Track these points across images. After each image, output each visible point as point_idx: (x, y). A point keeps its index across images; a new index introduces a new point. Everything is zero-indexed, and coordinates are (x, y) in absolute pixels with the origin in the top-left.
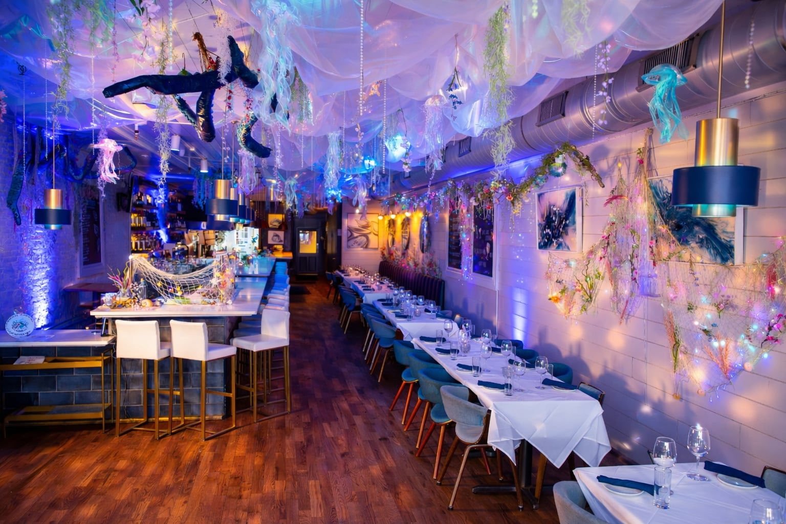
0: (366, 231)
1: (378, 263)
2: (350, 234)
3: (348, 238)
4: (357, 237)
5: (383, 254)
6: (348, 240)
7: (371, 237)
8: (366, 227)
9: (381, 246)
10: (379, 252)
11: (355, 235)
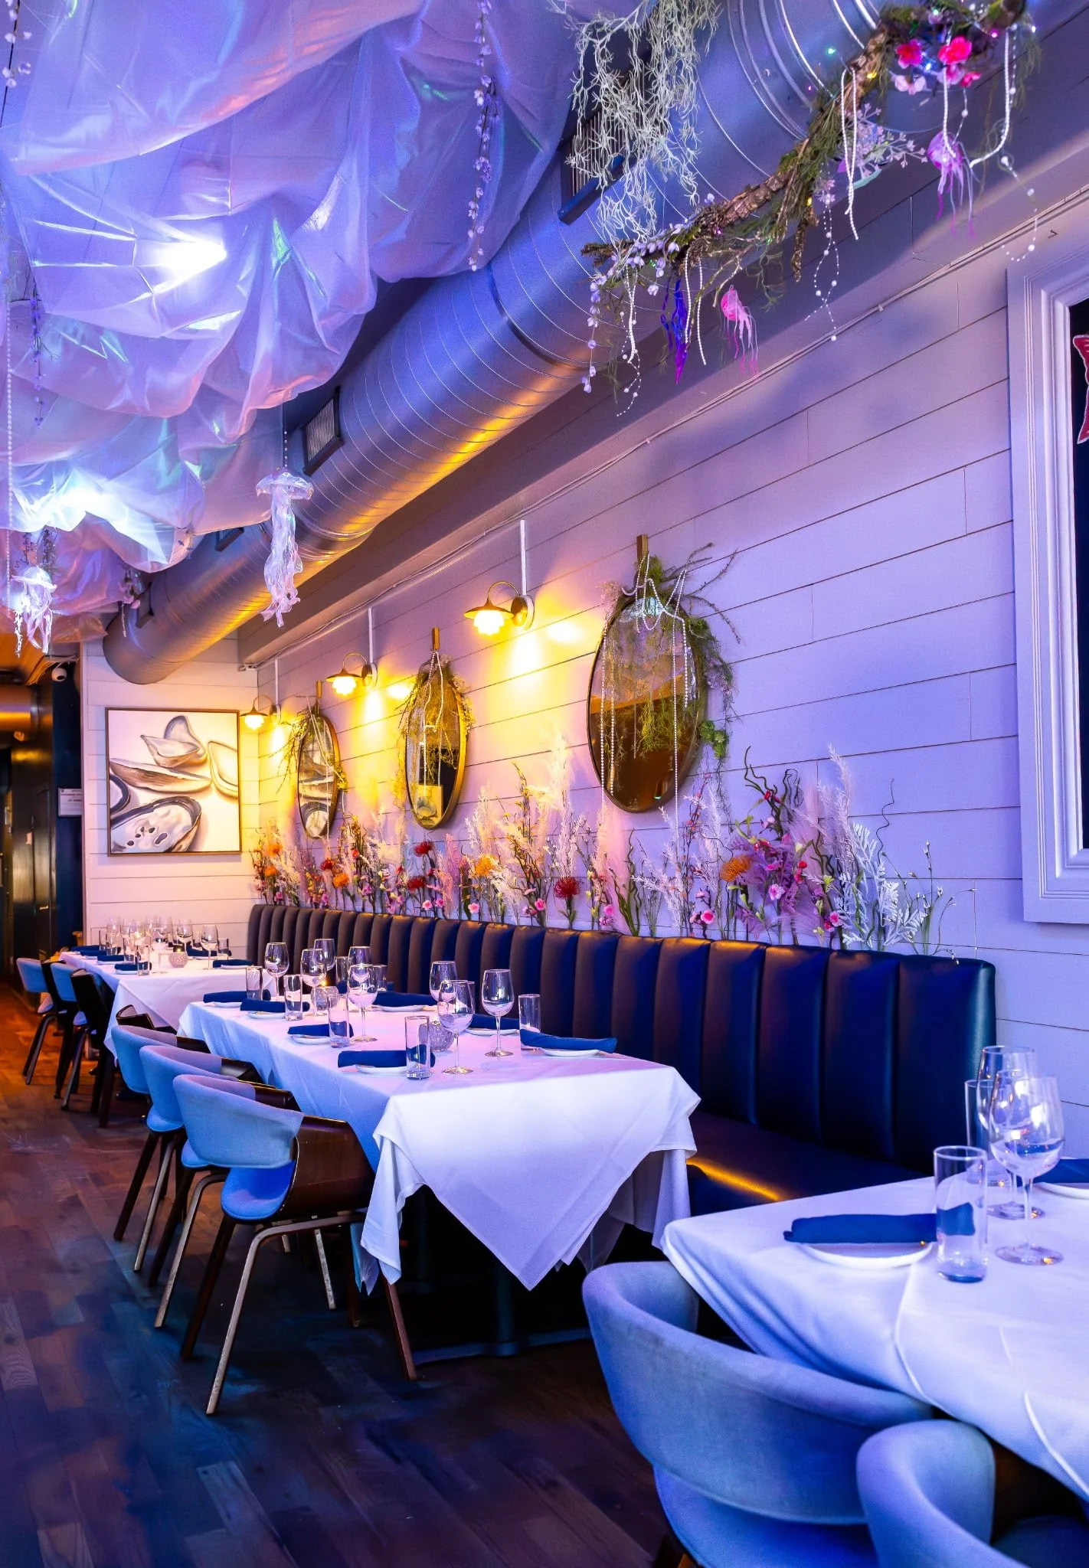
0: (185, 784)
1: (245, 916)
2: (117, 794)
3: (111, 811)
4: (148, 808)
5: (266, 875)
6: (112, 823)
7: (209, 804)
8: (184, 765)
9: (251, 844)
10: (245, 867)
11: (143, 798)
